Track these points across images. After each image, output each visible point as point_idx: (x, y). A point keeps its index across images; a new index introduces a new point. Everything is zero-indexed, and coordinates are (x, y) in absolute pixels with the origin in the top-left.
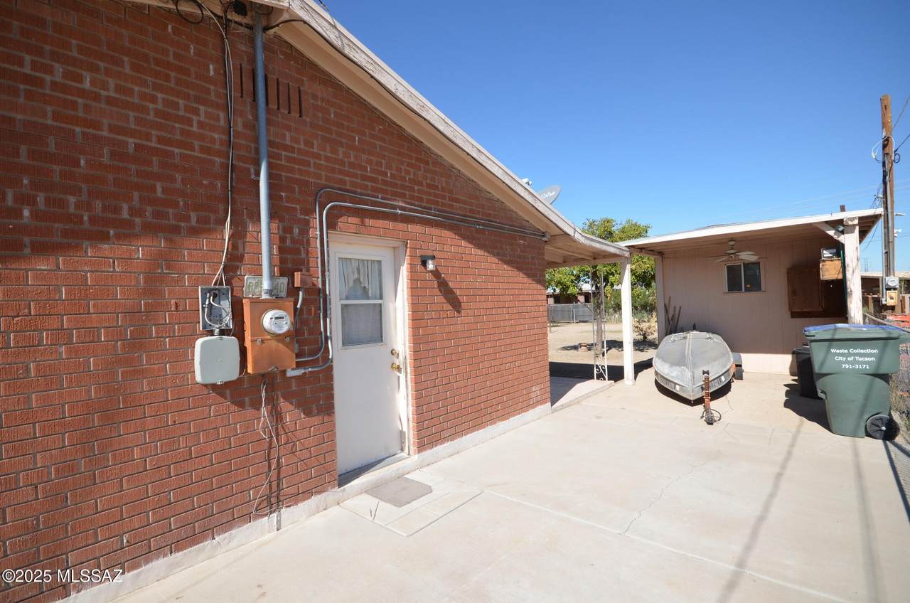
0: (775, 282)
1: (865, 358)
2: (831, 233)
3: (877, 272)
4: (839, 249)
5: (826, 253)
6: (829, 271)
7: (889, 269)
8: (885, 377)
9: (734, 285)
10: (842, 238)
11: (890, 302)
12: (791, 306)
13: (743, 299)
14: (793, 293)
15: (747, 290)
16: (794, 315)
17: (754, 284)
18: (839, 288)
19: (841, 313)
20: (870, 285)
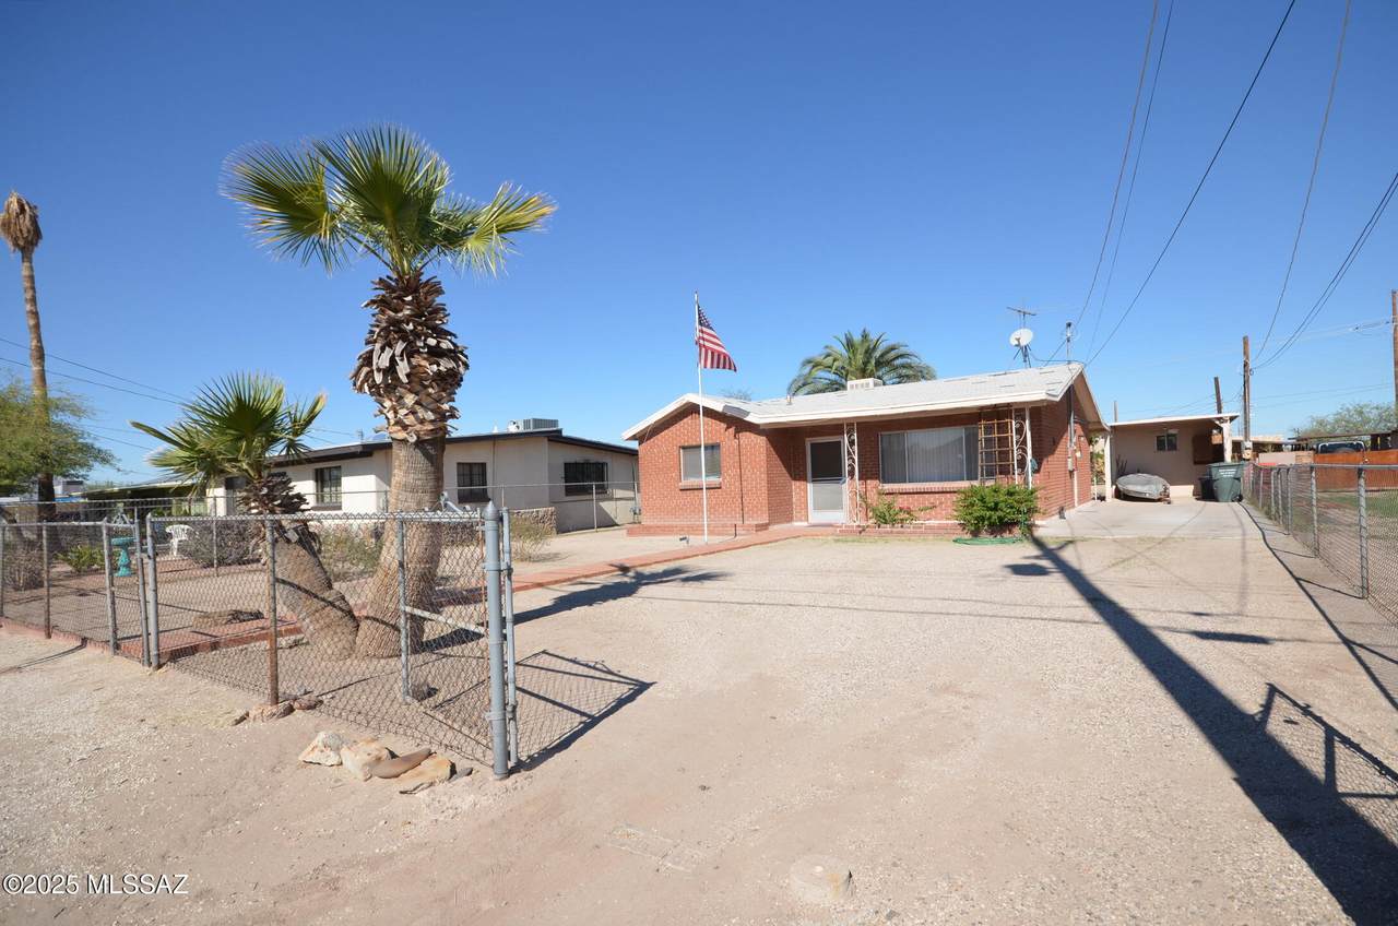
0: (1185, 446)
1: (1231, 473)
2: (1217, 422)
3: (1240, 438)
4: (1220, 430)
5: (1215, 432)
6: (1216, 440)
7: (1247, 437)
8: (1238, 479)
9: (1161, 446)
10: (1222, 425)
11: (1248, 457)
12: (1195, 457)
13: (1166, 455)
14: (1195, 451)
15: (1169, 450)
16: (1195, 463)
17: (1173, 447)
18: (1220, 448)
19: (1222, 459)
20: (1237, 446)
